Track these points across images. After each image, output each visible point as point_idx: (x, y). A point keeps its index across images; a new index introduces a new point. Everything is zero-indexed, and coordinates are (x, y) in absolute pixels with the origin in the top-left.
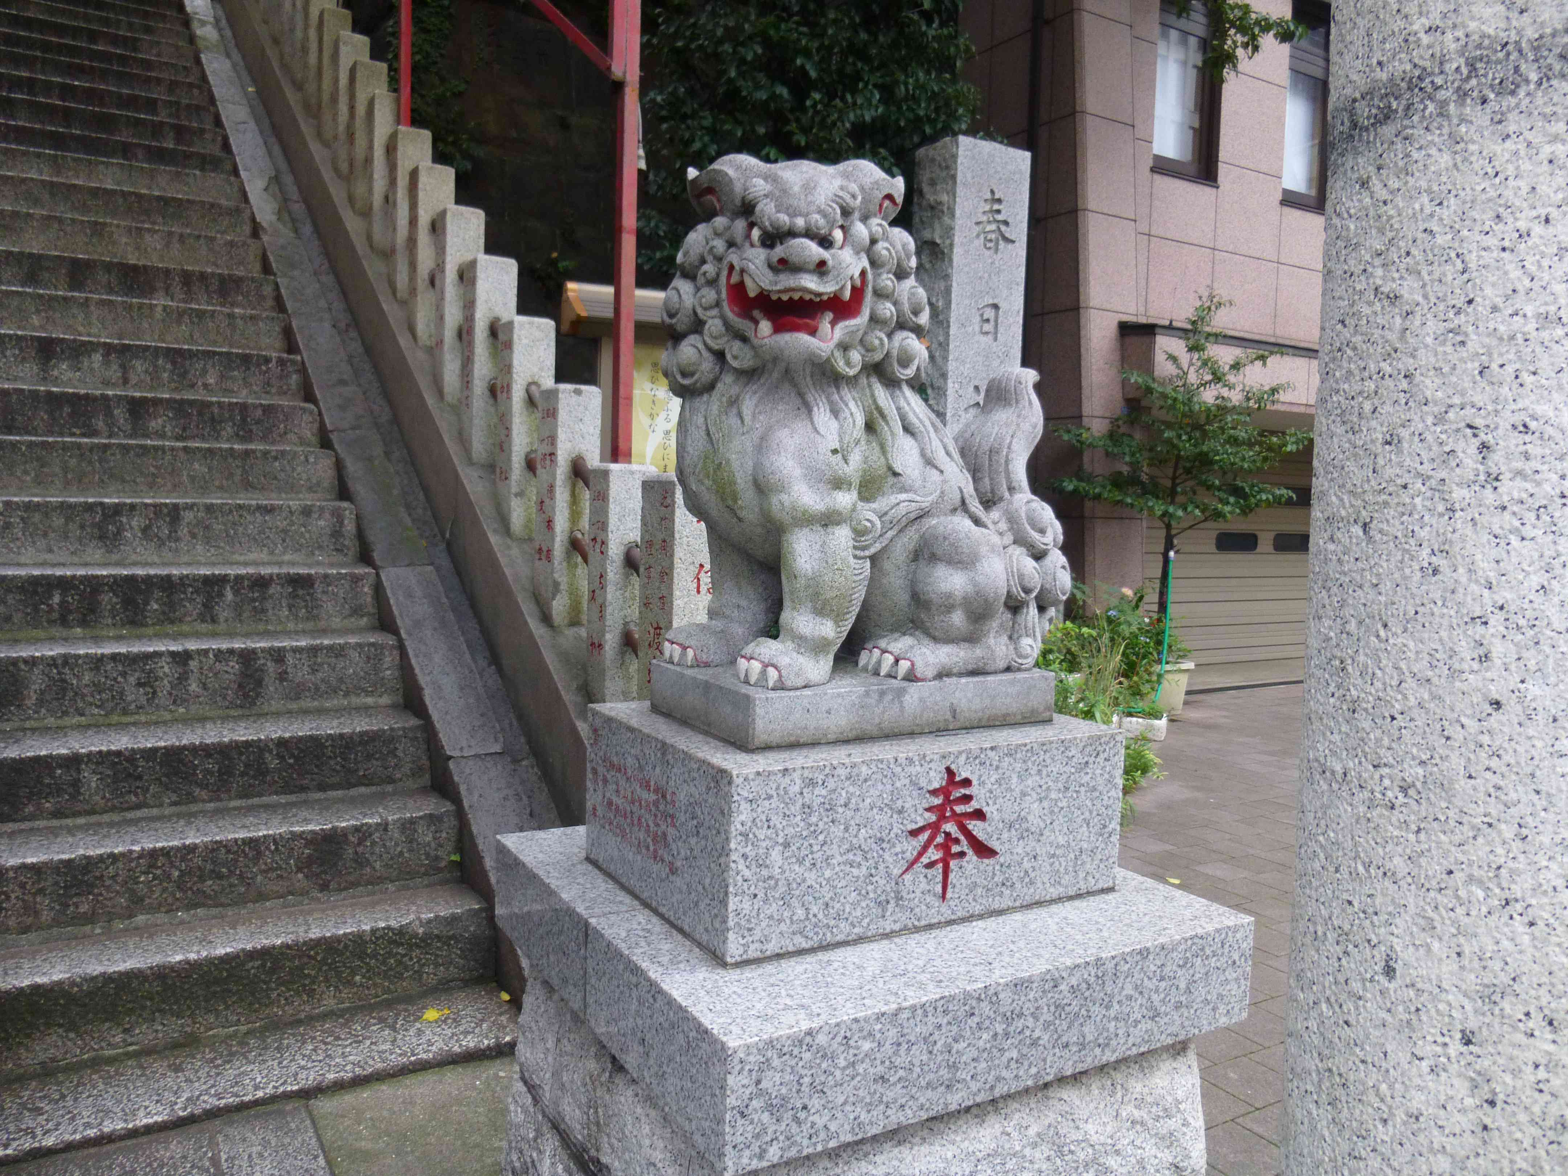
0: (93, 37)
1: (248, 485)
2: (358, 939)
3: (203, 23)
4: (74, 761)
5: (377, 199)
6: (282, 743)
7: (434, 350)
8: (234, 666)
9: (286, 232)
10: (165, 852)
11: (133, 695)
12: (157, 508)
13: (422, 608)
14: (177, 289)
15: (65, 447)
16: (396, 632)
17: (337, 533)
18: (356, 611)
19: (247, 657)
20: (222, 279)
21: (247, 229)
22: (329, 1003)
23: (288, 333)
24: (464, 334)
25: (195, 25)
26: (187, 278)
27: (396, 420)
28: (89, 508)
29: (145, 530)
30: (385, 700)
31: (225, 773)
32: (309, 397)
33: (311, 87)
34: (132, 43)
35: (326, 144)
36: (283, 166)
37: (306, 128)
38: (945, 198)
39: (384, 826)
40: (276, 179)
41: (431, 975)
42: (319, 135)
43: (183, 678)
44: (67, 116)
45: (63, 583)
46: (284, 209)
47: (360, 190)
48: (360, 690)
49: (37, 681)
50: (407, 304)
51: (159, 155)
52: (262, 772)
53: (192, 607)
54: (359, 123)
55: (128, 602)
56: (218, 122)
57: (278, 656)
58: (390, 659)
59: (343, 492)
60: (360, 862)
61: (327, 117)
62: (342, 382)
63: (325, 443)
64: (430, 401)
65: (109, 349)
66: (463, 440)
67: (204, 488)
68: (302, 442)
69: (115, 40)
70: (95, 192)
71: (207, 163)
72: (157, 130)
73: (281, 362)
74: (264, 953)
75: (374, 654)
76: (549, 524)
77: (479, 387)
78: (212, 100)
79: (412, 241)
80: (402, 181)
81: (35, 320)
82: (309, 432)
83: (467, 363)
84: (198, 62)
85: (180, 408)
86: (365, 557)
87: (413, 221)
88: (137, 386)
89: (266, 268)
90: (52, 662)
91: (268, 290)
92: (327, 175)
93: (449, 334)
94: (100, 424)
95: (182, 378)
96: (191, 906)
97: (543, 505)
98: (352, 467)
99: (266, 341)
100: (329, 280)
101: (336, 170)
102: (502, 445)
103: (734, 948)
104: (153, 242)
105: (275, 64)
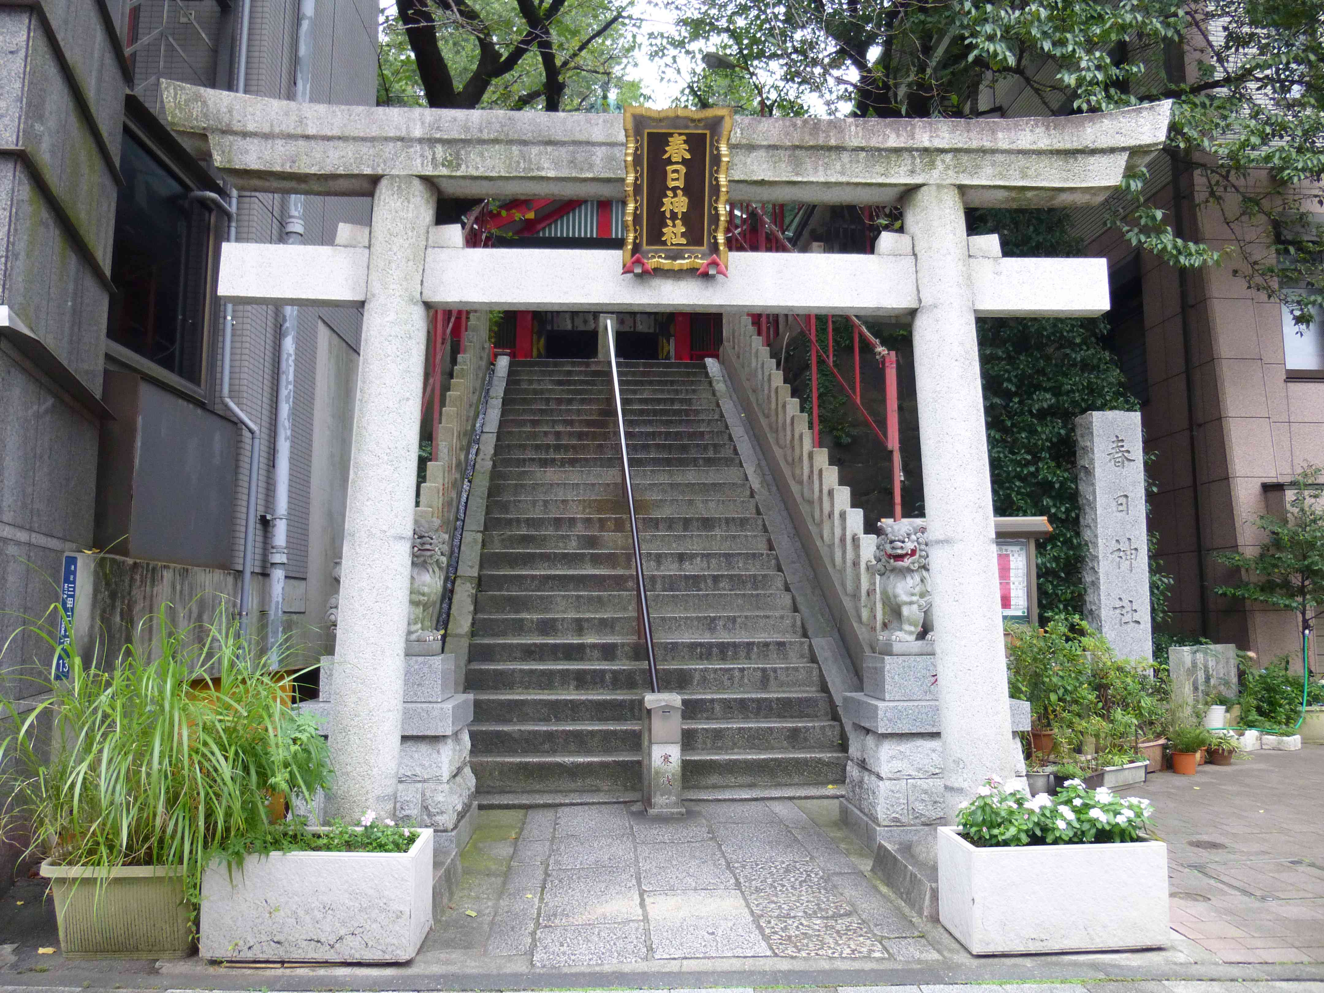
0: (672, 401)
1: (758, 608)
2: (805, 760)
3: (718, 382)
4: (712, 701)
5: (805, 477)
6: (778, 699)
7: (831, 546)
8: (759, 674)
9: (766, 492)
10: (743, 729)
11: (727, 683)
12: (728, 617)
13: (828, 654)
14: (724, 526)
15: (694, 596)
16: (817, 663)
17: (794, 626)
18: (802, 656)
19: (764, 670)
20: (742, 520)
21: (748, 493)
22: (796, 780)
23: (769, 541)
24: (843, 540)
25: (714, 384)
26: (727, 521)
27: (816, 576)
28: (705, 618)
29: (724, 626)
30: (814, 689)
31: (759, 709)
32: (780, 569)
33: (773, 419)
34: (689, 402)
35: (781, 447)
36: (761, 457)
37: (771, 437)
38: (1089, 444)
39: (814, 727)
40: (759, 465)
41: (830, 777)
42: (778, 443)
43: (743, 677)
44: (669, 448)
45: (701, 645)
46: (763, 482)
47: (798, 472)
48: (805, 685)
49: (697, 676)
50: (820, 525)
51: (709, 462)
52: (771, 709)
53: (743, 654)
54: (796, 442)
55: (722, 652)
56: (731, 439)
57: (775, 670)
58: (815, 673)
59: (796, 609)
60: (806, 739)
61: (781, 435)
62: (794, 562)
63: (787, 589)
64: (830, 569)
65: (703, 555)
66: (843, 585)
67: (742, 610)
68: (778, 589)
69: (682, 401)
70: (687, 485)
71: (728, 462)
72: (705, 448)
73: (768, 555)
74: (775, 760)
75: (810, 671)
76: (875, 617)
77: (849, 563)
78: (727, 427)
79: (821, 499)
80: (816, 473)
81: (674, 545)
82: (780, 584)
83: (844, 552)
84: (718, 405)
85: (731, 577)
86: (805, 635)
87: (821, 491)
88: (713, 570)
89: (758, 513)
90: (702, 670)
91: (760, 522)
92: (782, 464)
93: (837, 541)
94: (703, 586)
95: (730, 566)
96: (751, 748)
97: (873, 610)
98: (799, 599)
99: (760, 546)
100: (785, 513)
101: (786, 461)
102: (858, 587)
103: (887, 698)
104: (712, 505)
105: (755, 405)
